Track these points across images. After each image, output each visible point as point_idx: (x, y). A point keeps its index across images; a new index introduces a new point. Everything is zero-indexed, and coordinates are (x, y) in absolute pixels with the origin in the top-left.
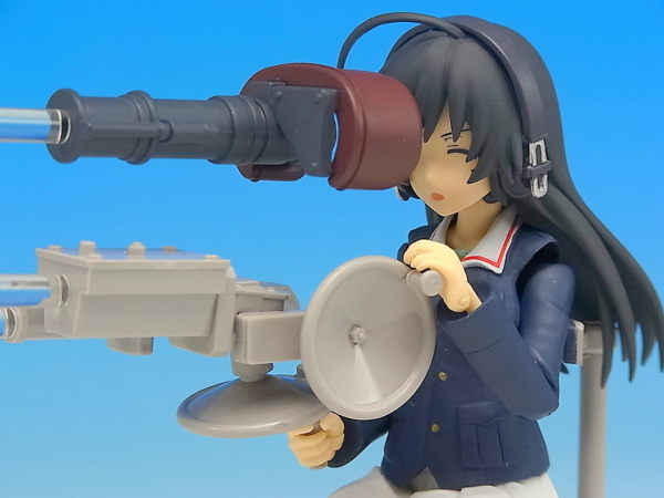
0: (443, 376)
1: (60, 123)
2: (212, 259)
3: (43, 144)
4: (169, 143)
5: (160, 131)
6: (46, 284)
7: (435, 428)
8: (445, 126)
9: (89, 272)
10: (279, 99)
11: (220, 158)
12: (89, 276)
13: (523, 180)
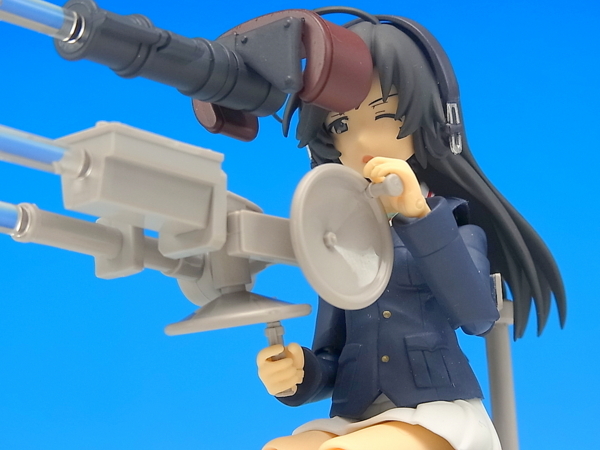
0: (387, 313)
1: (75, 20)
4: (165, 51)
5: (160, 36)
7: (385, 358)
10: (245, 41)
12: (113, 137)
13: (443, 138)
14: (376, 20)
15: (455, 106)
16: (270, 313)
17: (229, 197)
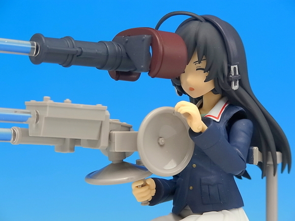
0: (194, 165)
1: (35, 47)
2: (99, 106)
3: (27, 55)
4: (81, 57)
5: (77, 51)
6: (30, 113)
7: (191, 188)
8: (195, 58)
9: (48, 107)
10: (127, 42)
11: (102, 67)
13: (228, 82)
15: (236, 66)
16: (128, 179)
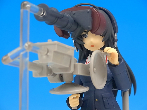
7: (96, 100)
10: (74, 14)
12: (56, 46)
14: (98, 8)
17: (74, 59)
